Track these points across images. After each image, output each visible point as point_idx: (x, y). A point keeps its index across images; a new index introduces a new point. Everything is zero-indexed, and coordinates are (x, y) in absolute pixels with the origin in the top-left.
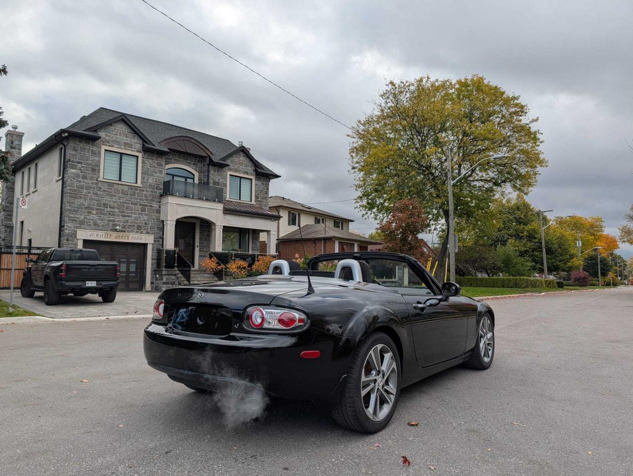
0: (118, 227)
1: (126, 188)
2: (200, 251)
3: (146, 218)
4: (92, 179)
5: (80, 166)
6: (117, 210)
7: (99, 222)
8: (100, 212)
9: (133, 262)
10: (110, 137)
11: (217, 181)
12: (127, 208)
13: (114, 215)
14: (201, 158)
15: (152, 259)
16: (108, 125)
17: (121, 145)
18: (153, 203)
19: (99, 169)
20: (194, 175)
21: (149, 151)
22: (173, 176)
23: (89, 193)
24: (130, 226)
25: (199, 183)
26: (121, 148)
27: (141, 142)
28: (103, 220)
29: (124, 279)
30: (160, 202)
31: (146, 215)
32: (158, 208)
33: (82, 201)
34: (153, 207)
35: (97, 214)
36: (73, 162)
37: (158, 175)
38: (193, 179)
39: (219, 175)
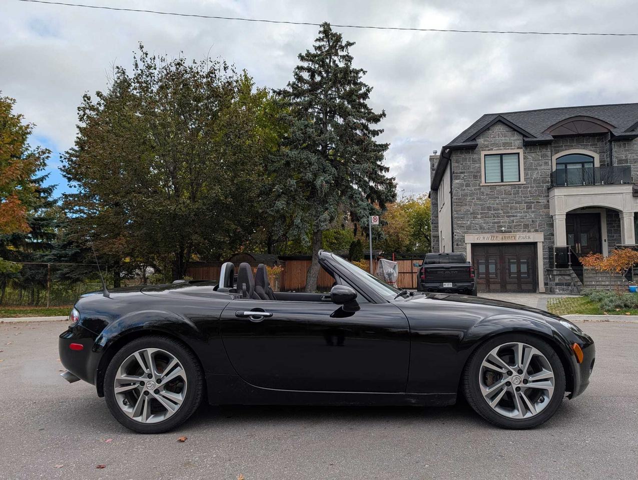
0: (503, 229)
1: (507, 188)
2: (609, 246)
3: (533, 216)
4: (474, 185)
5: (462, 175)
6: (501, 212)
7: (484, 225)
8: (485, 216)
9: (524, 263)
10: (489, 141)
11: (624, 158)
12: (511, 209)
13: (498, 217)
14: (600, 136)
15: (544, 258)
16: (486, 130)
17: (501, 147)
18: (540, 198)
19: (481, 175)
20: (593, 158)
21: (530, 144)
22: (566, 164)
23: (474, 199)
24: (516, 225)
25: (601, 165)
26: (501, 149)
27: (521, 137)
28: (488, 223)
29: (516, 280)
30: (548, 196)
31: (533, 212)
32: (546, 203)
33: (467, 207)
34: (540, 202)
35: (482, 217)
36: (456, 173)
37: (543, 167)
38: (593, 162)
39: (626, 151)
